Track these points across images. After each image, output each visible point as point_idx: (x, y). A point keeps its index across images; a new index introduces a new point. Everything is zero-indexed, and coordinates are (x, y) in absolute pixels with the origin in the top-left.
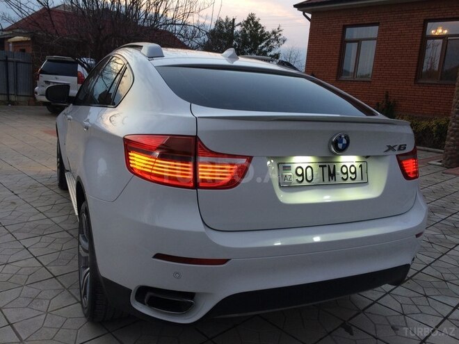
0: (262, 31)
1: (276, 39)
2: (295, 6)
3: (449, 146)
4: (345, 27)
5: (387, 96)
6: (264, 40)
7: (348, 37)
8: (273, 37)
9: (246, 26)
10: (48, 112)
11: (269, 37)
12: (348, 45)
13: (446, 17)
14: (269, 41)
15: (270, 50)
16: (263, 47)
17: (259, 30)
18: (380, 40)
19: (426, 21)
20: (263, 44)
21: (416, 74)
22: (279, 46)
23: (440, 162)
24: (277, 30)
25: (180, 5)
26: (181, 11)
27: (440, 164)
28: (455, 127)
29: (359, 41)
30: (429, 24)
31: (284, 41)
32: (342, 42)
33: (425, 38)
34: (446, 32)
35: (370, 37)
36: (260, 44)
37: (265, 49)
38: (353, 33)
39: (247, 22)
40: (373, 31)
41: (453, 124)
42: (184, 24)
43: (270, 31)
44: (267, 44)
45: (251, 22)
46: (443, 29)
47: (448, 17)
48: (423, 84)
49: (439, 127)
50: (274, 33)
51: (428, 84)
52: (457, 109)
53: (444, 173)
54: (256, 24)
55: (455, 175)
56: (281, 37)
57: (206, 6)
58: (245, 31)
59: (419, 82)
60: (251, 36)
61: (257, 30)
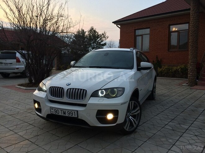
0: (97, 34)
1: (104, 37)
2: (113, 22)
3: (190, 77)
4: (135, 30)
5: (157, 58)
6: (99, 37)
7: (137, 34)
8: (103, 36)
9: (90, 32)
10: (2, 77)
11: (101, 36)
12: (137, 37)
13: (178, 23)
14: (101, 38)
15: (102, 42)
16: (99, 40)
17: (96, 34)
18: (151, 34)
19: (170, 25)
20: (98, 39)
21: (168, 47)
22: (106, 40)
23: (187, 84)
24: (104, 33)
25: (65, 24)
26: (65, 27)
27: (187, 85)
28: (191, 68)
29: (142, 35)
30: (171, 26)
31: (108, 38)
32: (135, 36)
33: (170, 32)
34: (176, 29)
35: (146, 33)
36: (97, 39)
37: (99, 41)
38: (139, 32)
39: (91, 30)
40: (148, 31)
41: (191, 67)
42: (67, 32)
43: (101, 34)
44: (100, 39)
45: (92, 31)
46: (176, 28)
47: (179, 23)
48: (172, 51)
49: (182, 69)
50: (103, 34)
51: (174, 51)
52: (191, 61)
53: (191, 89)
54: (95, 31)
55: (196, 89)
56: (106, 36)
57: (77, 24)
58: (90, 34)
59: (170, 50)
60: (93, 36)
61: (95, 34)
